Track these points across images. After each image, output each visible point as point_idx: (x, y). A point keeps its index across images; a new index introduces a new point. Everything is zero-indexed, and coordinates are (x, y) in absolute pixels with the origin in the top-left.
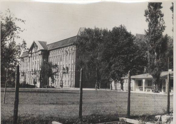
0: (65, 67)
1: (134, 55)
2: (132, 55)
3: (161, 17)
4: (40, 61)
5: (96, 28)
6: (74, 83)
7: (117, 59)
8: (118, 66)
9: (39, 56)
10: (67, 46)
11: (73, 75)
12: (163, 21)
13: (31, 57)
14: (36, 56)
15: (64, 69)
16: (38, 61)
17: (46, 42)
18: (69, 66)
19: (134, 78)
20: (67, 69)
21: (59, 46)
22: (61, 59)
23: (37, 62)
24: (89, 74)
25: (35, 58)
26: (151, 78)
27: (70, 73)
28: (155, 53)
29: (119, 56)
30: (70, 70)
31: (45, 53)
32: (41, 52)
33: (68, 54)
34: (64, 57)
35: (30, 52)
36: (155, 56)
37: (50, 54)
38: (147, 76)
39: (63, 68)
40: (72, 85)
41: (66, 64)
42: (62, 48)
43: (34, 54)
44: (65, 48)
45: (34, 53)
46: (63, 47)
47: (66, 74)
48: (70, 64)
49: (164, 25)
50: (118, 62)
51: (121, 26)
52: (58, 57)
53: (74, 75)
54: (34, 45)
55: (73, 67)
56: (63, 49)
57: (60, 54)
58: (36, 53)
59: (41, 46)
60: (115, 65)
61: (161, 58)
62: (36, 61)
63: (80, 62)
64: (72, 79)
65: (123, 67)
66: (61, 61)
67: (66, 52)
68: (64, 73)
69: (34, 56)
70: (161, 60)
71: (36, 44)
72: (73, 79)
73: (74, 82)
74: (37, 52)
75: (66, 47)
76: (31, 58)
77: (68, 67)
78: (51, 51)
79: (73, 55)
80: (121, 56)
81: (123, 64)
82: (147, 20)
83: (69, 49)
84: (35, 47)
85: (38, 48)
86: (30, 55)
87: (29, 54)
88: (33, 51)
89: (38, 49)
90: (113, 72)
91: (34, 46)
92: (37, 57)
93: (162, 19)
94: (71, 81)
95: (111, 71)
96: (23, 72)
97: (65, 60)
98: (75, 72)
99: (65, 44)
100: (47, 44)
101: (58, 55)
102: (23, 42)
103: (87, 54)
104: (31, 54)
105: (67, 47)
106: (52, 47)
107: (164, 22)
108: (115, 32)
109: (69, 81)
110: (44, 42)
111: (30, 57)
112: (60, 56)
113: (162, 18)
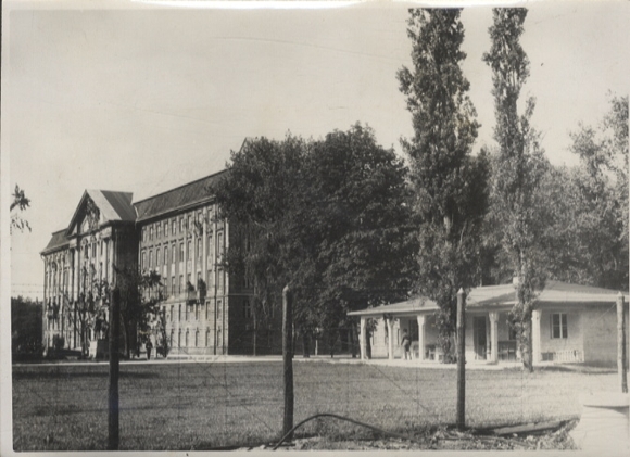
0: (194, 282)
1: (402, 230)
2: (396, 230)
3: (462, 90)
4: (107, 262)
5: (292, 137)
6: (227, 338)
7: (341, 246)
8: (345, 271)
9: (104, 244)
10: (201, 207)
11: (221, 308)
12: (471, 104)
13: (79, 248)
14: (95, 245)
15: (191, 288)
16: (101, 264)
17: (131, 194)
18: (208, 276)
19: (389, 314)
20: (203, 286)
21: (171, 207)
22: (181, 253)
23: (97, 267)
24: (264, 302)
25: (90, 251)
26: (434, 310)
27: (213, 301)
28: (446, 221)
29: (347, 237)
30: (211, 293)
31: (127, 235)
32: (109, 229)
33: (204, 234)
34: (192, 246)
35: (75, 231)
36: (445, 230)
37: (145, 235)
38: (423, 305)
39: (189, 283)
40: (221, 344)
41: (199, 270)
42: (182, 212)
43: (89, 238)
44: (193, 213)
45: (87, 234)
46: (188, 210)
47: (197, 304)
48: (210, 271)
49: (471, 120)
50: (345, 257)
51: (358, 127)
52: (170, 246)
53: (227, 308)
54: (86, 208)
55: (221, 281)
56: (185, 216)
57: (178, 236)
58: (93, 233)
59: (111, 208)
60: (336, 267)
61: (467, 238)
62: (93, 262)
63: (237, 262)
64: (219, 322)
65: (361, 274)
66: (181, 259)
67: (198, 225)
68: (191, 303)
69: (86, 247)
70: (467, 245)
71: (92, 201)
72: (223, 322)
73: (227, 333)
74: (98, 231)
75: (196, 208)
76: (76, 252)
77: (204, 279)
78: (148, 227)
79: (222, 237)
80: (355, 234)
81: (363, 262)
82: (412, 102)
83: (208, 214)
84: (89, 214)
85: (101, 216)
86: (73, 242)
87: (70, 239)
88: (86, 227)
89: (102, 221)
90: (331, 294)
91: (88, 209)
92: (98, 248)
93: (467, 98)
94: (217, 332)
95: (323, 290)
96: (54, 303)
97: (192, 255)
98: (229, 296)
99: (194, 199)
100: (134, 201)
101: (170, 238)
102: (18, 195)
103: (253, 230)
104: (79, 237)
105: (199, 210)
106: (151, 212)
107: (474, 110)
108: (331, 148)
109: (208, 331)
110: (122, 194)
111: (73, 251)
112: (178, 243)
113: (465, 93)
